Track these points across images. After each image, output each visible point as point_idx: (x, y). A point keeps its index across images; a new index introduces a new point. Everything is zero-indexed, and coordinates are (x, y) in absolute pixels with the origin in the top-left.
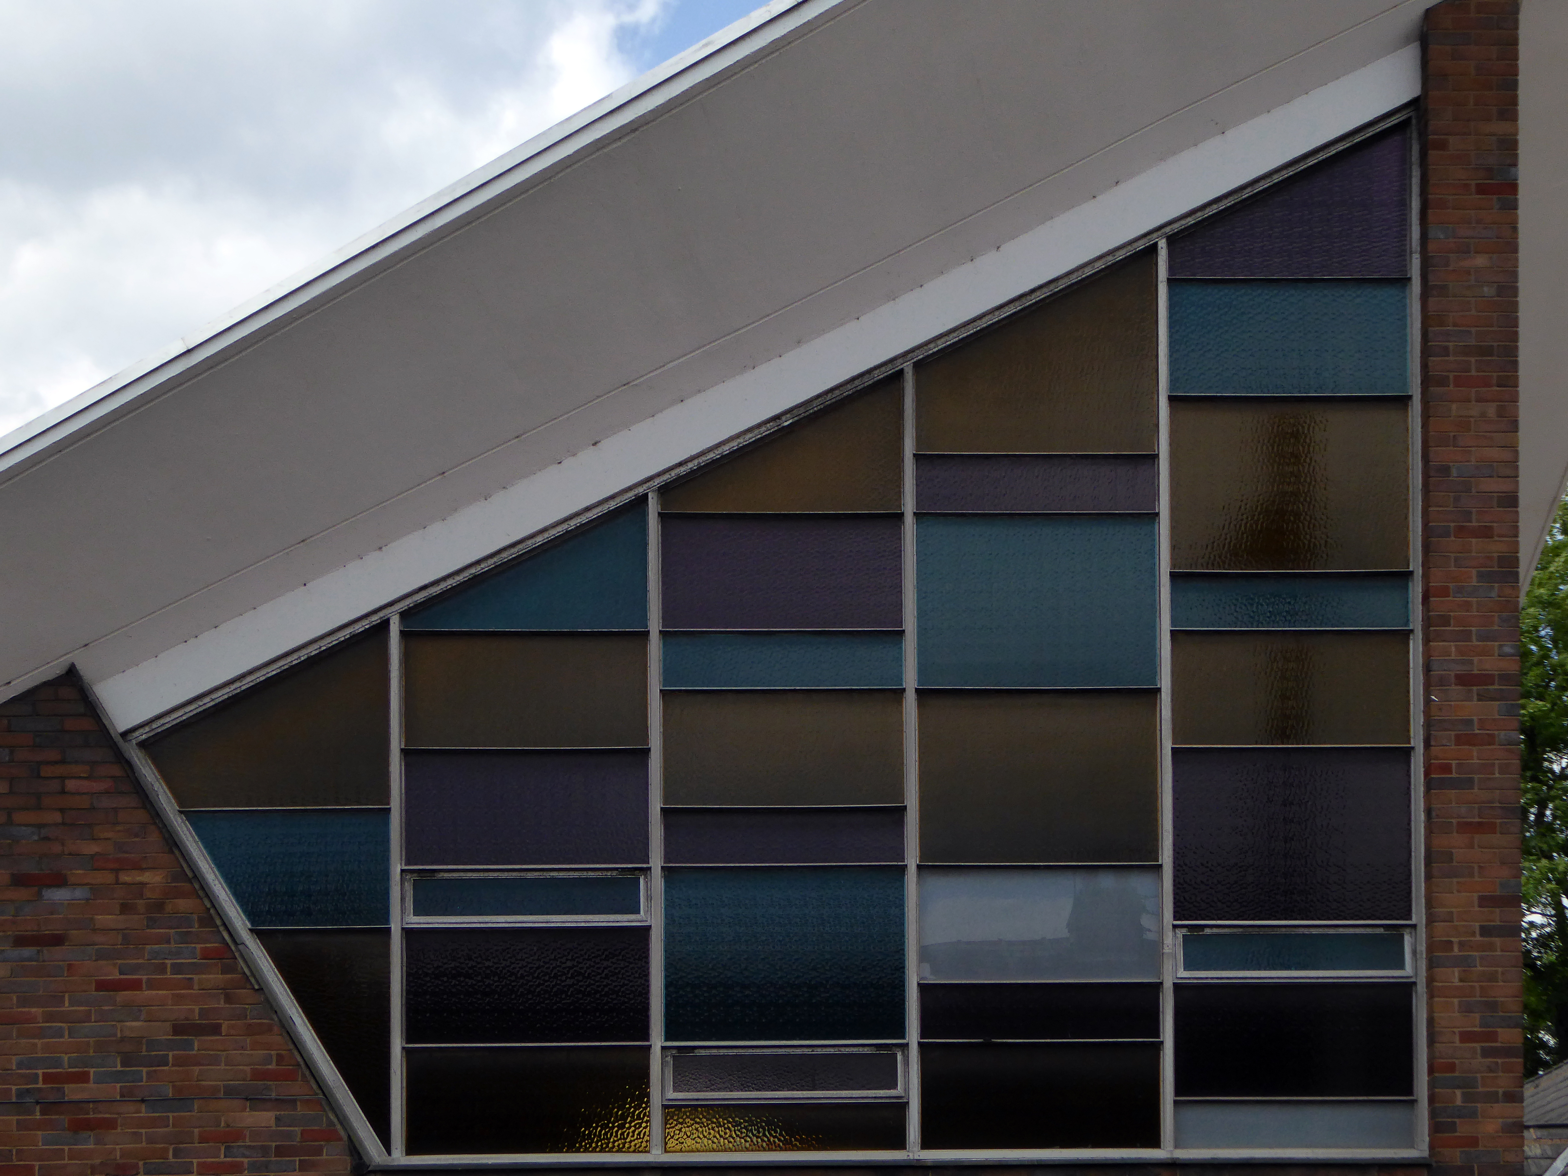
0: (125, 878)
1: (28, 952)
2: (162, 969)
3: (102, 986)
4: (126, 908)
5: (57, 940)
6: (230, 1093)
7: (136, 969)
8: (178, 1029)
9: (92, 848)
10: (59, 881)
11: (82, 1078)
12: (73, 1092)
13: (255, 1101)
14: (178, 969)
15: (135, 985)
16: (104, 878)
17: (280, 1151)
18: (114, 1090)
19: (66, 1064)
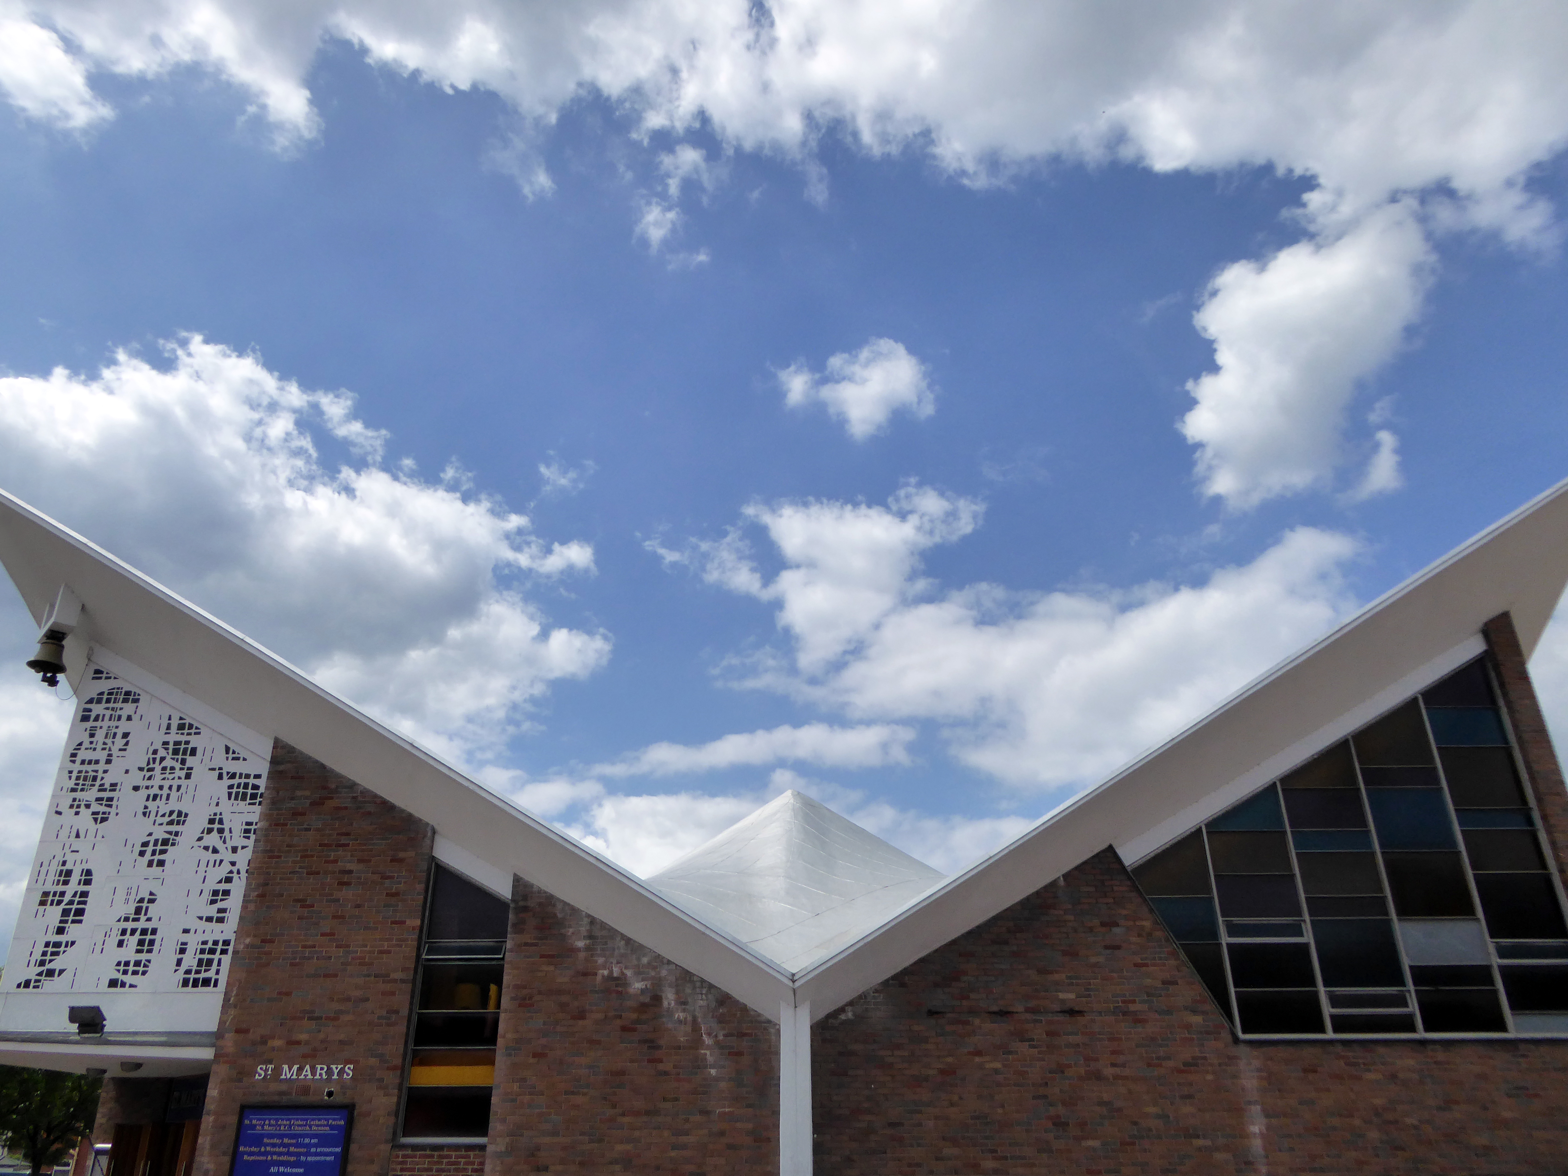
0: (1138, 923)
1: (1108, 951)
2: (1154, 959)
3: (1136, 965)
4: (1139, 935)
5: (1118, 947)
6: (1186, 1008)
7: (1146, 959)
8: (1164, 983)
9: (1124, 912)
10: (1117, 925)
11: (1134, 1002)
12: (1132, 1007)
13: (1194, 1012)
14: (1160, 958)
15: (1146, 965)
16: (1131, 923)
17: (1208, 1033)
18: (1146, 1007)
19: (1128, 995)
